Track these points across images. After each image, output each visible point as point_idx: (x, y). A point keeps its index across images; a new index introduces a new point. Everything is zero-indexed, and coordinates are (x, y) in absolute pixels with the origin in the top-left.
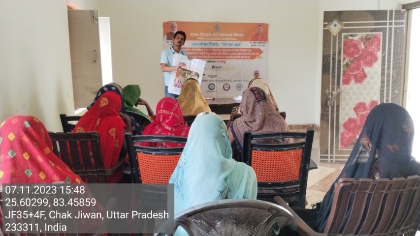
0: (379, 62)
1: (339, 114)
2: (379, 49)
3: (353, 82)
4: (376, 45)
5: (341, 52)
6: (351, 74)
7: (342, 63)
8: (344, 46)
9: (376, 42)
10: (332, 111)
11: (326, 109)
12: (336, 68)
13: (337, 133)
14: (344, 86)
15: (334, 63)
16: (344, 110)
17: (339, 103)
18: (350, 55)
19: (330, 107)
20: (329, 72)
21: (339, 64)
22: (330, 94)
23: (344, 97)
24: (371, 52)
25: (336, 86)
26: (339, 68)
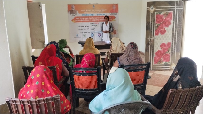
0: (172, 25)
1: (154, 49)
2: (172, 19)
3: (160, 34)
4: (170, 17)
5: (154, 21)
6: (159, 30)
7: (155, 26)
8: (156, 18)
9: (170, 16)
10: (151, 47)
11: (148, 46)
12: (153, 28)
13: (153, 57)
14: (156, 36)
15: (151, 26)
16: (156, 47)
17: (154, 44)
18: (159, 22)
19: (150, 45)
20: (149, 30)
21: (154, 26)
22: (150, 40)
23: (156, 41)
24: (168, 20)
25: (152, 36)
26: (154, 28)
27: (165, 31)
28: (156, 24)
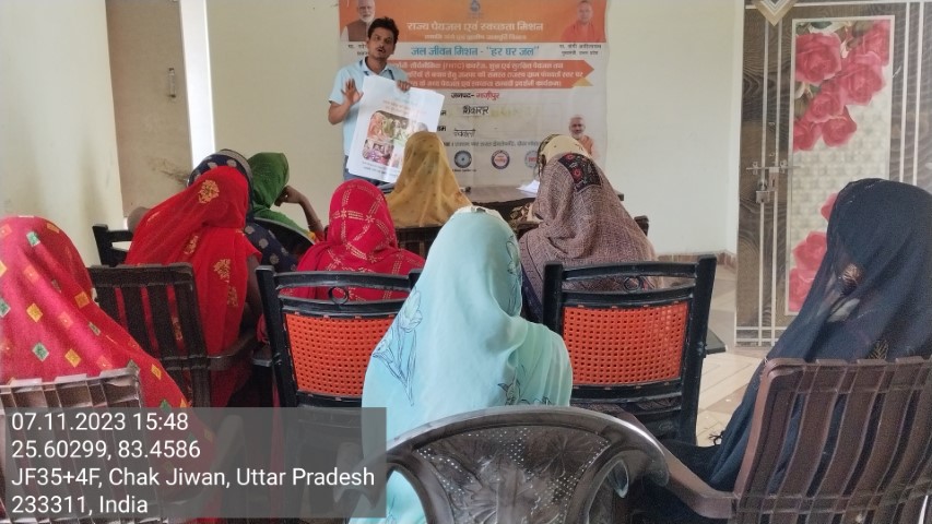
0: (887, 91)
1: (785, 223)
2: (886, 59)
4: (877, 49)
5: (789, 67)
6: (816, 121)
7: (792, 96)
8: (799, 51)
9: (879, 42)
10: (769, 217)
11: (752, 211)
12: (778, 108)
13: (781, 272)
14: (796, 154)
15: (772, 95)
16: (798, 213)
17: (786, 196)
18: (814, 74)
19: (762, 205)
20: (760, 117)
21: (786, 98)
22: (763, 174)
23: (799, 182)
24: (867, 66)
25: (777, 154)
26: (785, 108)
27: (850, 127)
28: (798, 85)
